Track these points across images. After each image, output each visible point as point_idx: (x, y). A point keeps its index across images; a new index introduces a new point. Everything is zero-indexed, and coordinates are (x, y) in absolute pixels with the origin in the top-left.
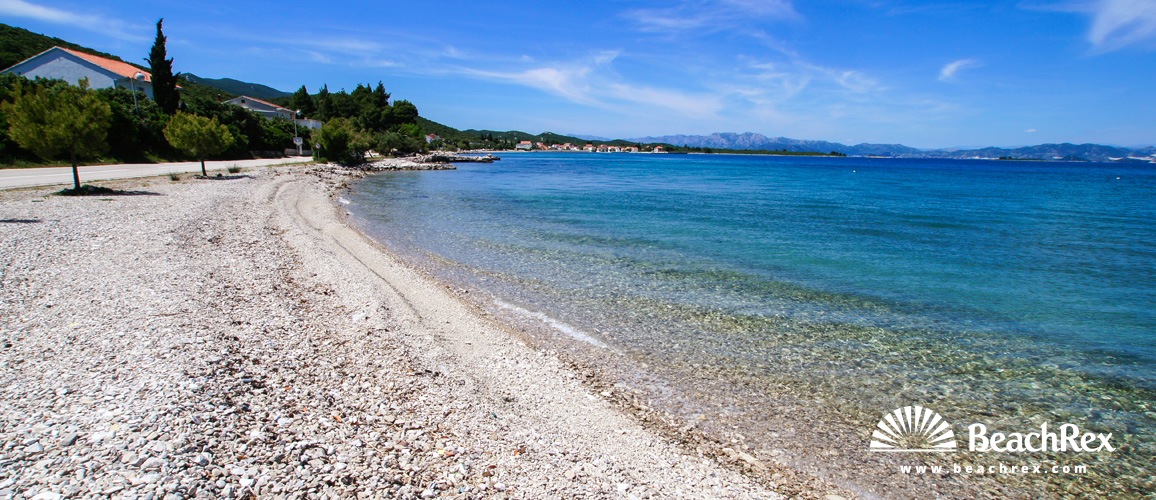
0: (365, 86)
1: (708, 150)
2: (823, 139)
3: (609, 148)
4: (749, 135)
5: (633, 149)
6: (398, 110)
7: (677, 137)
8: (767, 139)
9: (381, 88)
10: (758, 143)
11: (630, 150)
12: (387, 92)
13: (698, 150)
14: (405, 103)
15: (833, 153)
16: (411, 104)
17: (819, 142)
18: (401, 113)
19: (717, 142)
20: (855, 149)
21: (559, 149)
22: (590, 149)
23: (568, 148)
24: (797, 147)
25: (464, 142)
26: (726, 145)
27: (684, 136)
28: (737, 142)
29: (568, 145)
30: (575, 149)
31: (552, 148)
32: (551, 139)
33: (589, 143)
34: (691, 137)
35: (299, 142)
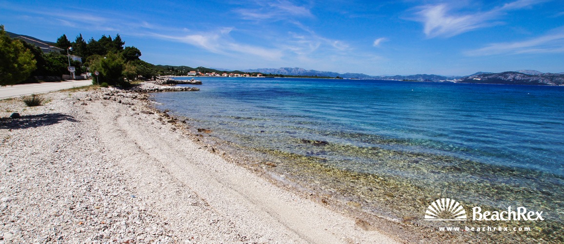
0: (108, 37)
1: (282, 76)
2: (330, 71)
3: (235, 75)
4: (297, 69)
5: (247, 75)
6: (129, 52)
7: (264, 69)
8: (305, 70)
9: (118, 38)
10: (302, 72)
11: (246, 76)
12: (123, 41)
13: (277, 75)
14: (133, 48)
15: (338, 77)
16: (136, 49)
17: (328, 72)
18: (131, 54)
19: (282, 72)
20: (344, 75)
21: (210, 75)
22: (226, 75)
23: (214, 75)
24: (319, 74)
25: (161, 72)
26: (287, 73)
27: (267, 69)
28: (292, 72)
29: (214, 73)
30: (218, 75)
31: (206, 75)
32: (204, 70)
33: (225, 72)
34: (270, 69)
35: (72, 70)
